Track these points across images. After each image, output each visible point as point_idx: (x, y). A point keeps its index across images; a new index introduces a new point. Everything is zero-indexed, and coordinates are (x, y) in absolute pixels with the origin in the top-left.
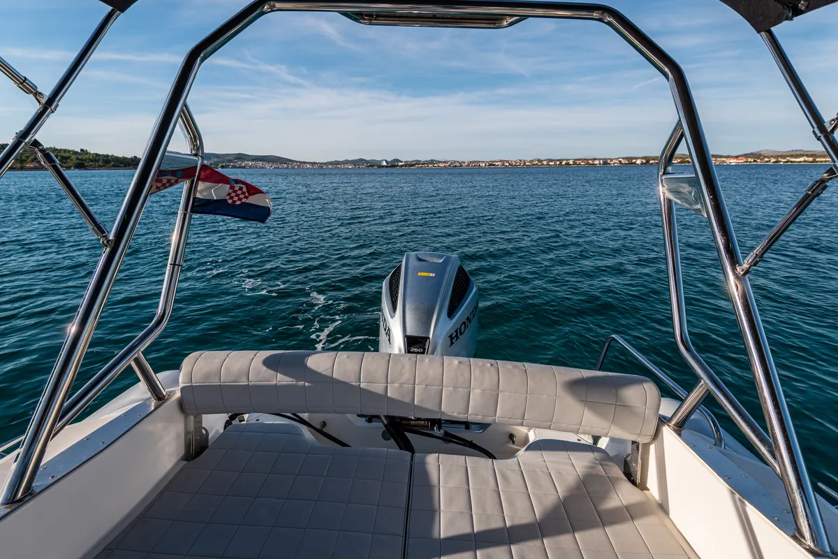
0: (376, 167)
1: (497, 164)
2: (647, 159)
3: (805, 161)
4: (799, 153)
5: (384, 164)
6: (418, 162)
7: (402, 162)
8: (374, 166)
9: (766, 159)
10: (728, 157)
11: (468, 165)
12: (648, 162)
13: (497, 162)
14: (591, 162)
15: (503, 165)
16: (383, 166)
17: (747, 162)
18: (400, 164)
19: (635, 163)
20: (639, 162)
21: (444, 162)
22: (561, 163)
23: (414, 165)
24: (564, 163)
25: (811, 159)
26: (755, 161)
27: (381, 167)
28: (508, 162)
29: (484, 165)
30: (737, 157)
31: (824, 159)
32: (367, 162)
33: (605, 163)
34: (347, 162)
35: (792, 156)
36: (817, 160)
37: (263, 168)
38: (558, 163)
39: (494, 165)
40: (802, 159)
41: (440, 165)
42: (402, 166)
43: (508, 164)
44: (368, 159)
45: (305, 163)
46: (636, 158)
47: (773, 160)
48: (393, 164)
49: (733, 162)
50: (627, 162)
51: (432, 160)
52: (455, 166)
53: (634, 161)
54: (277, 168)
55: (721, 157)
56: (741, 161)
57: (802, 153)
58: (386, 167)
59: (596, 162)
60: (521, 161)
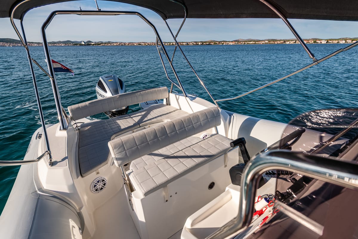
0: (78, 45)
1: (142, 44)
2: (203, 43)
3: (253, 43)
4: (250, 40)
5: (83, 43)
6: (102, 43)
7: (93, 42)
8: (77, 44)
9: (241, 43)
10: (229, 42)
11: (128, 44)
12: (203, 44)
13: (142, 43)
14: (182, 43)
15: (145, 45)
16: (83, 45)
17: (235, 44)
18: (92, 43)
19: (198, 44)
20: (200, 44)
21: (116, 43)
22: (170, 44)
23: (100, 44)
24: (171, 44)
25: (254, 42)
26: (238, 43)
27: (81, 45)
28: (146, 43)
29: (136, 44)
30: (232, 42)
31: (258, 43)
32: (73, 42)
33: (187, 44)
34: (60, 42)
35: (248, 41)
36: (256, 43)
37: (3, 46)
38: (169, 44)
39: (141, 44)
40: (252, 42)
41: (114, 44)
42: (93, 45)
43: (147, 44)
44: (72, 41)
45: (33, 43)
46: (199, 42)
47: (243, 43)
48: (88, 44)
49: (231, 43)
50: (195, 44)
51: (109, 42)
52: (122, 45)
53: (198, 43)
54: (13, 46)
55: (227, 42)
56: (234, 43)
57: (251, 40)
58: (85, 45)
59: (184, 44)
60: (152, 43)
